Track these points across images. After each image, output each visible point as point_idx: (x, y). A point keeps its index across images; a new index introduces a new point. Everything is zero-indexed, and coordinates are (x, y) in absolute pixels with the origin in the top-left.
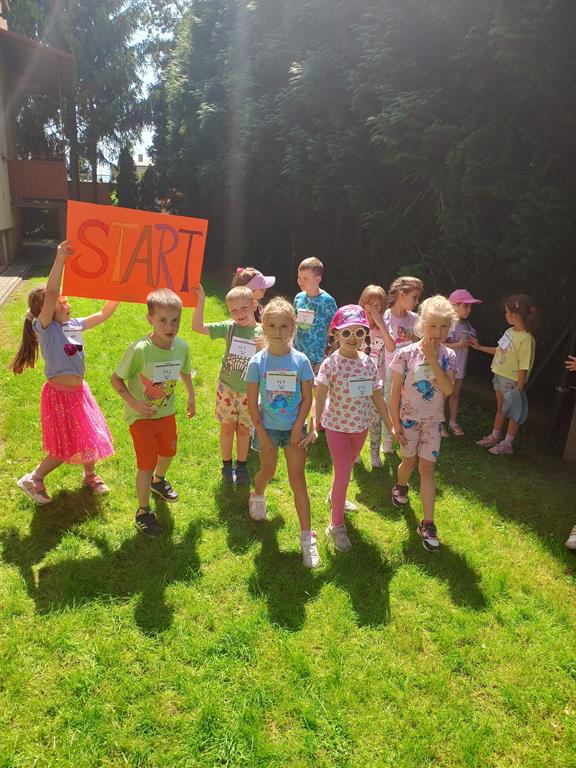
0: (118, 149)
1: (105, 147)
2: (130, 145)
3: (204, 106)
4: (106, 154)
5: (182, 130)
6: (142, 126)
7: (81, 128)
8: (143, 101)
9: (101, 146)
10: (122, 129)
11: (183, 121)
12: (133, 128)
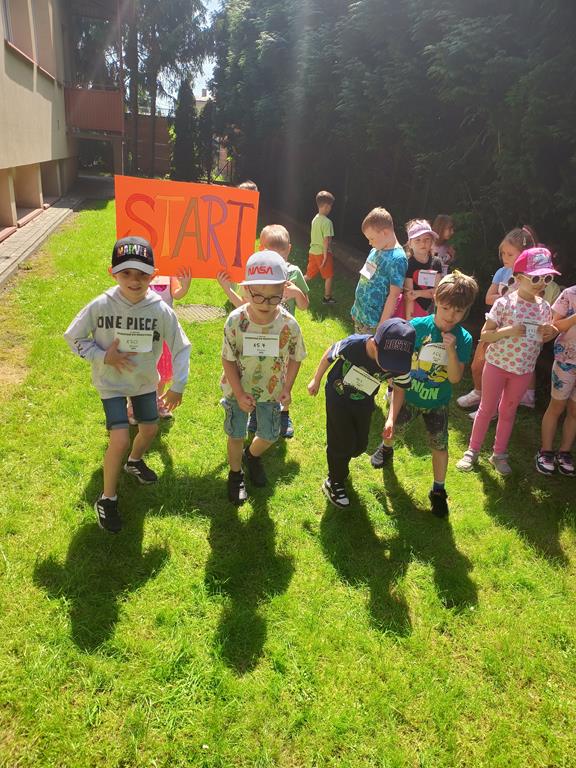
0: (178, 82)
1: (166, 79)
2: (190, 77)
3: (264, 35)
4: (166, 85)
5: (241, 62)
6: (203, 57)
7: (143, 57)
8: (206, 30)
9: (161, 77)
10: (183, 60)
11: (242, 52)
12: (195, 60)
